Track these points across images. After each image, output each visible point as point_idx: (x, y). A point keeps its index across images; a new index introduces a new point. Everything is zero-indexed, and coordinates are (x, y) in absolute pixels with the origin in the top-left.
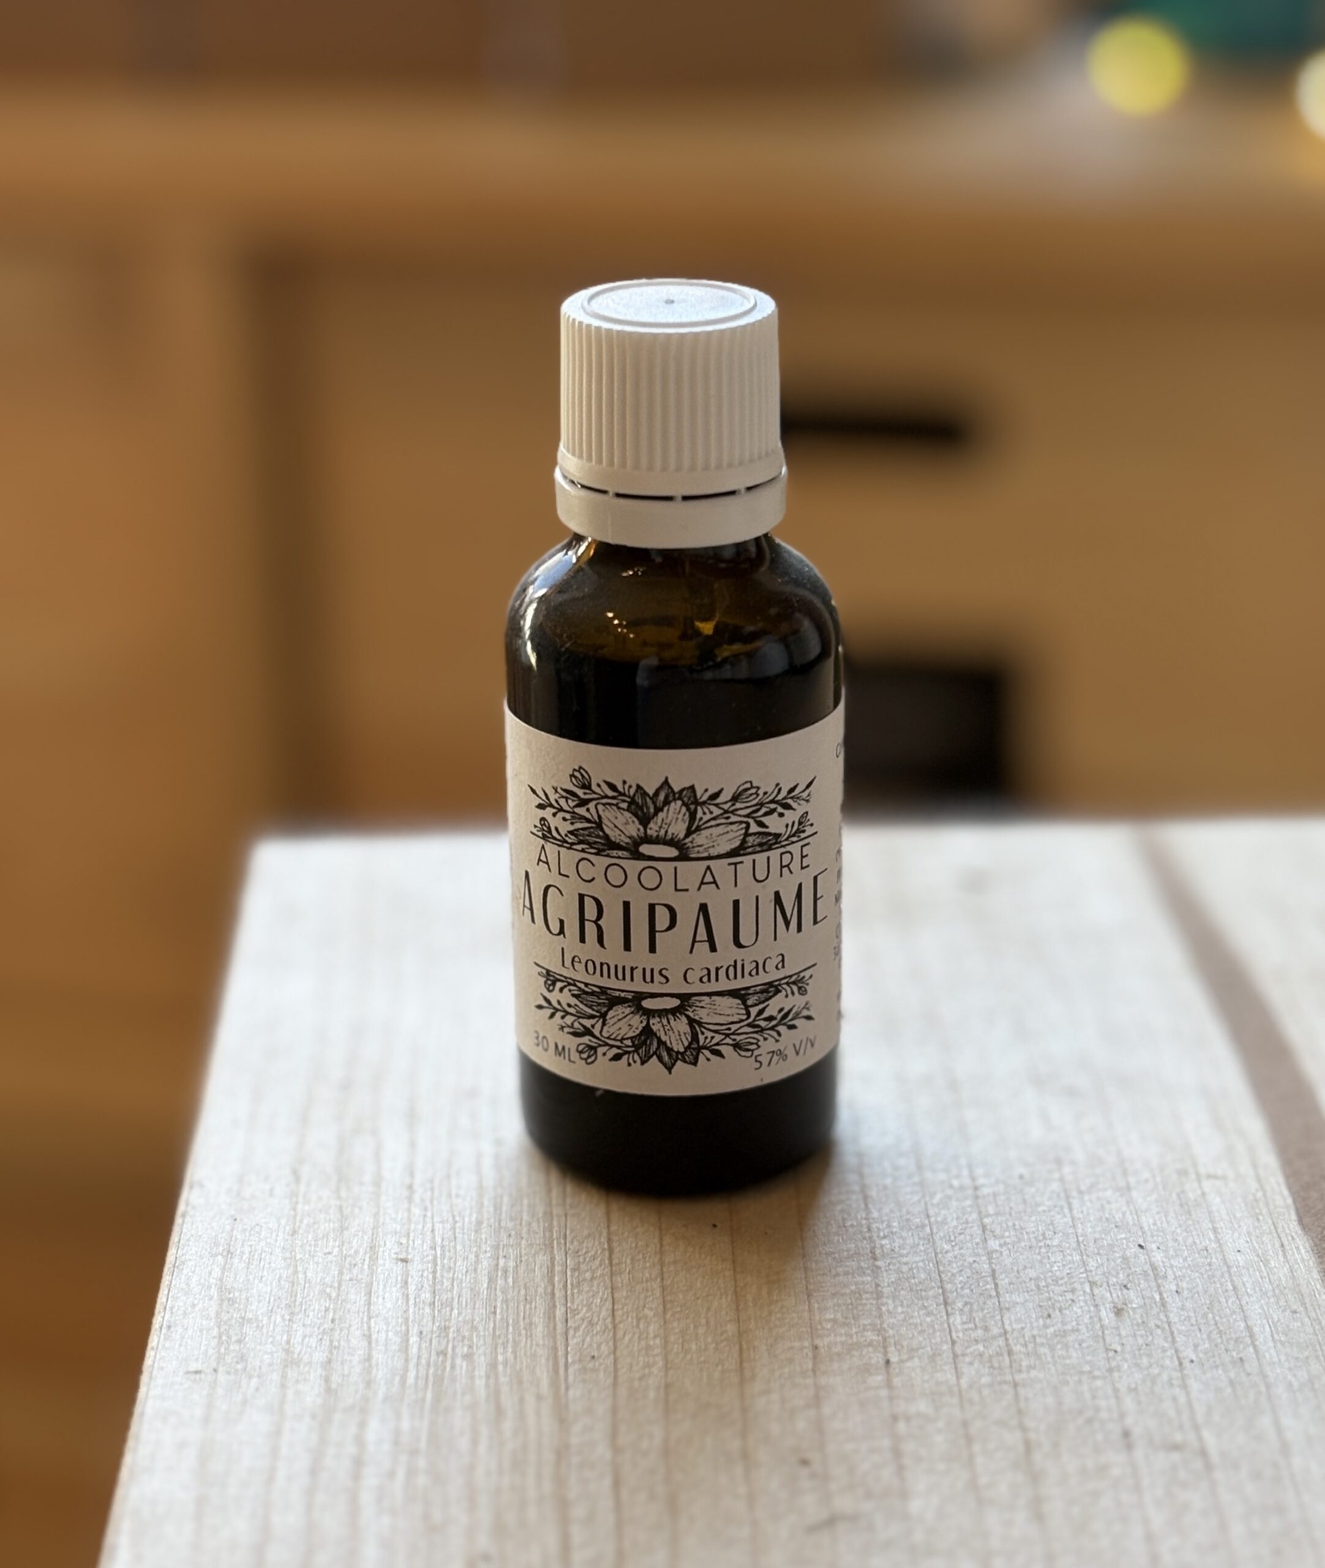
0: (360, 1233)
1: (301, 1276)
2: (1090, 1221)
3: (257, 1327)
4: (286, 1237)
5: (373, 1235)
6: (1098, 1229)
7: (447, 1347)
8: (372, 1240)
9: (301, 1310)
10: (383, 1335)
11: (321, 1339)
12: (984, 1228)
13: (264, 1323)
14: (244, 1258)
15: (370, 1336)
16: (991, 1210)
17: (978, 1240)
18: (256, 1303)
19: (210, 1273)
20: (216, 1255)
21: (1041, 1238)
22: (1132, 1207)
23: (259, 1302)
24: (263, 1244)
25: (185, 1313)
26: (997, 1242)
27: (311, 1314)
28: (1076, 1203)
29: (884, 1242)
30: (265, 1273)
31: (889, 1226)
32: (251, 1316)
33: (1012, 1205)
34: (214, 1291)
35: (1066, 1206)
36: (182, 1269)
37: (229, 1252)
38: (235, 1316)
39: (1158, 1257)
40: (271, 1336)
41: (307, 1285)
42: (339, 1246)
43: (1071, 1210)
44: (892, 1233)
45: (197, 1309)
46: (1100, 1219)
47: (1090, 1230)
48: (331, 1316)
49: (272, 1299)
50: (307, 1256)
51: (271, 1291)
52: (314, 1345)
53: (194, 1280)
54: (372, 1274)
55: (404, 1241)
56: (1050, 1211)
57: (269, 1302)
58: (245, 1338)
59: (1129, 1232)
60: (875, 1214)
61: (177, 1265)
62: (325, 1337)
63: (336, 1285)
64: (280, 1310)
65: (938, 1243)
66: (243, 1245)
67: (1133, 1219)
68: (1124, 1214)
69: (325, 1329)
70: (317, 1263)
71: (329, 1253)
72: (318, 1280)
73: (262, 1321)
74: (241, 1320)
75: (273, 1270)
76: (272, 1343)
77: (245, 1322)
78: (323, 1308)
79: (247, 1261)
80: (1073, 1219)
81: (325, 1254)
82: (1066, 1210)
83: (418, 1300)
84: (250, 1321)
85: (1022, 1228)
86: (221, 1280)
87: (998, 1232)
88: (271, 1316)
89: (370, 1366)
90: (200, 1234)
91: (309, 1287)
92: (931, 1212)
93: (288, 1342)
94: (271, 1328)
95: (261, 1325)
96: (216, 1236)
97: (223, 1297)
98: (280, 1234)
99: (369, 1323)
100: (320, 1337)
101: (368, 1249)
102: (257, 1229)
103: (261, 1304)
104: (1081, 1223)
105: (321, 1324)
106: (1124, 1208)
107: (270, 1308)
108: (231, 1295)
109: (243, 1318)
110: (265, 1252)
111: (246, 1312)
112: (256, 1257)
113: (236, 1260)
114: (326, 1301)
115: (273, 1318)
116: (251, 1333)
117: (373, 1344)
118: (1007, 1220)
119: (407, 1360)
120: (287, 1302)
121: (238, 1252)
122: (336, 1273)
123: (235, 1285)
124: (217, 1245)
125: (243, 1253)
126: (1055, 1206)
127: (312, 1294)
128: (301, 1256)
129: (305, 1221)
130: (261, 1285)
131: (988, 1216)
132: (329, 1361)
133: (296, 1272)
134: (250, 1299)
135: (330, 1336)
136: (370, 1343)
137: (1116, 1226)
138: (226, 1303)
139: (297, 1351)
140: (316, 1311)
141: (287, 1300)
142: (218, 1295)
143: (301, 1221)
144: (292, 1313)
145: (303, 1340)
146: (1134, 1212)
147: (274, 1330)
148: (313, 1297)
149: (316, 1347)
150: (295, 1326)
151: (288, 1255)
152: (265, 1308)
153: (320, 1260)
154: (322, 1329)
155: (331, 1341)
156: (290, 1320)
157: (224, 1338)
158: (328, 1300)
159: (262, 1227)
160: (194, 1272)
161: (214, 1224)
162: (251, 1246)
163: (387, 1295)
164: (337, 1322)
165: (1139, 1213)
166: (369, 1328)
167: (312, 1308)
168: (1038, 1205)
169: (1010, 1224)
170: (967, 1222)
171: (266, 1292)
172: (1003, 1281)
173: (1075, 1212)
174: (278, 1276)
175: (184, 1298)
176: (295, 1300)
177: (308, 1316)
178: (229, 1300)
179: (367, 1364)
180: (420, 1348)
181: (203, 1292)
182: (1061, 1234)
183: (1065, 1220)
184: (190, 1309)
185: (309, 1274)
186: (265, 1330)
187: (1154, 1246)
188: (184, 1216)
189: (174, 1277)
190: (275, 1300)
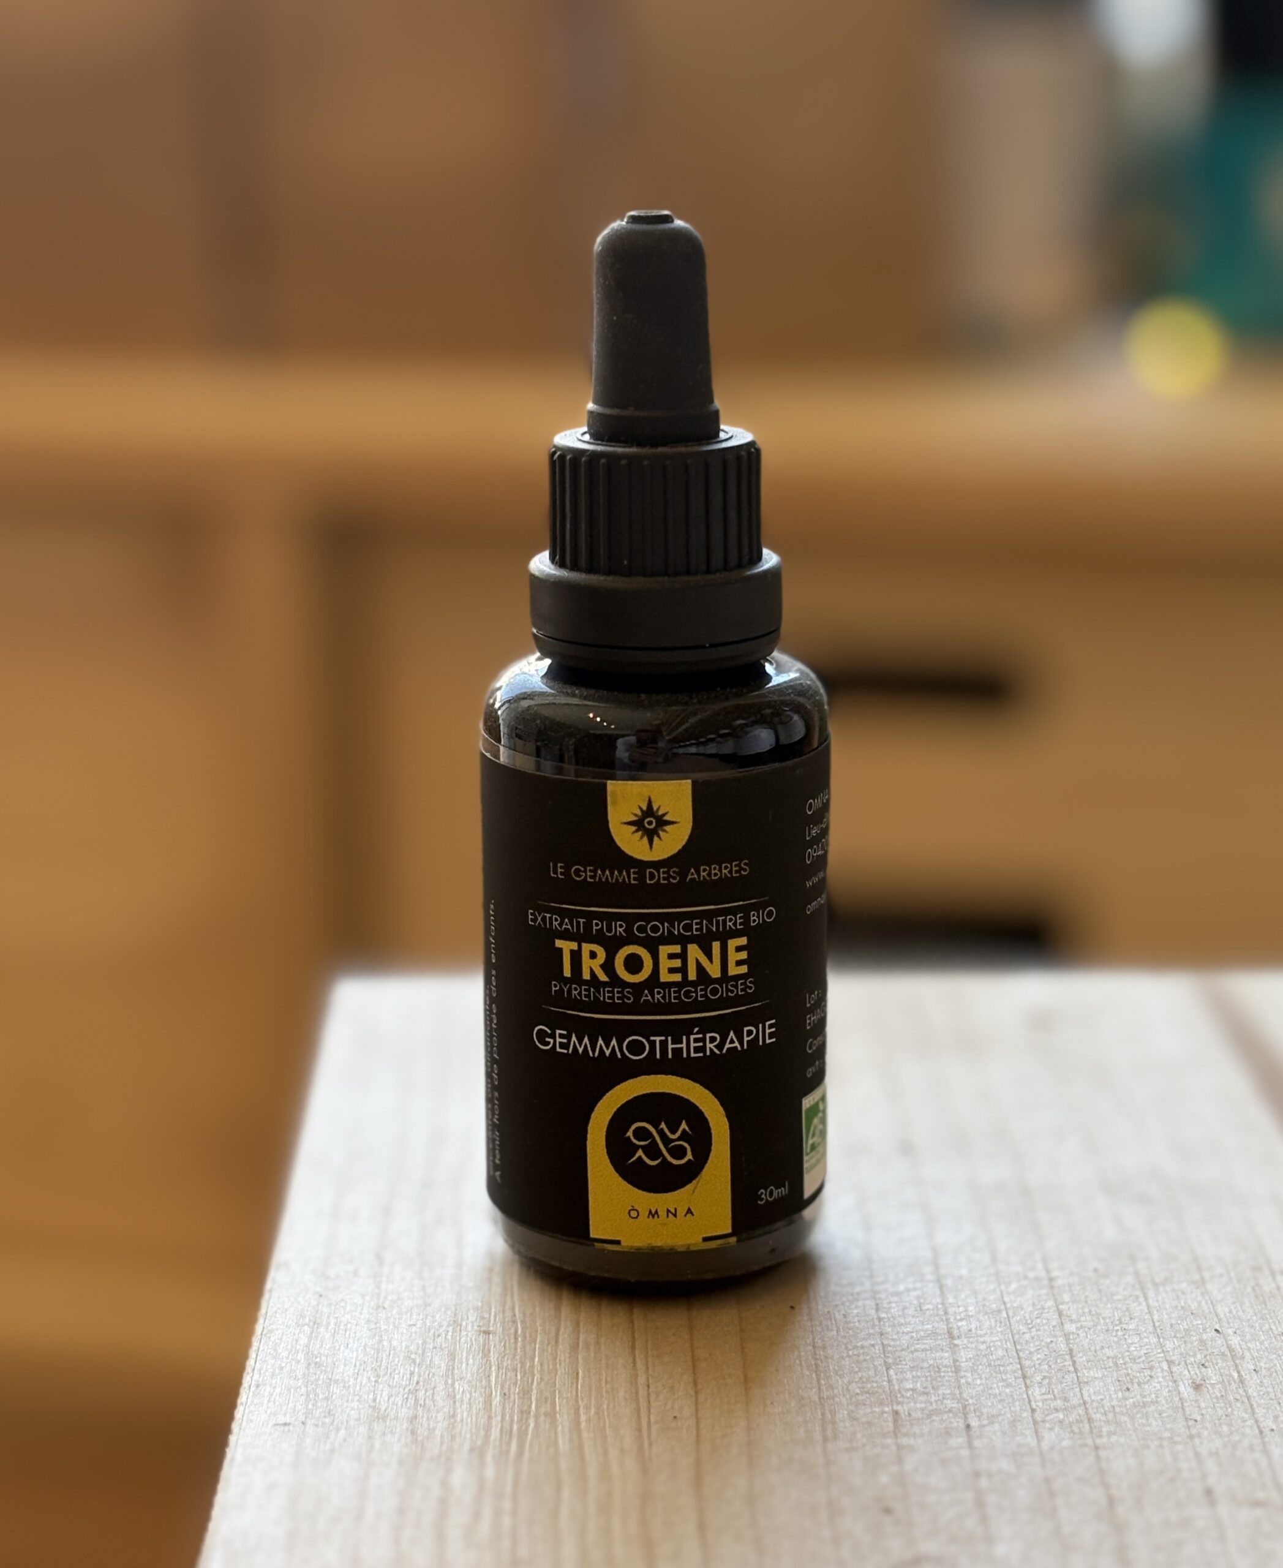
0: (443, 1309)
1: (385, 1343)
2: (1165, 1309)
3: (344, 1386)
4: (371, 1311)
5: (456, 1310)
6: (1173, 1315)
7: (530, 1406)
8: (455, 1315)
9: (387, 1373)
10: (468, 1396)
11: (407, 1399)
12: (1060, 1314)
13: (351, 1383)
14: (330, 1328)
15: (455, 1397)
16: (1066, 1297)
17: (1054, 1323)
18: (342, 1367)
19: (297, 1341)
20: (303, 1325)
21: (1118, 1322)
22: (1207, 1298)
23: (345, 1365)
24: (348, 1316)
25: (273, 1375)
26: (1074, 1326)
27: (396, 1376)
28: (1151, 1294)
29: (960, 1324)
30: (351, 1341)
31: (966, 1311)
32: (337, 1378)
33: (1087, 1294)
34: (301, 1356)
35: (1141, 1295)
36: (270, 1338)
37: (315, 1323)
38: (321, 1377)
39: (1235, 1341)
40: (358, 1395)
41: (392, 1352)
42: (422, 1320)
43: (1146, 1299)
44: (969, 1316)
45: (285, 1370)
46: (1176, 1307)
47: (1166, 1316)
48: (415, 1379)
49: (358, 1364)
50: (391, 1327)
51: (357, 1357)
52: (400, 1403)
53: (281, 1346)
54: (455, 1344)
55: (486, 1315)
56: (1125, 1300)
57: (355, 1366)
58: (332, 1396)
59: (1205, 1318)
60: (951, 1300)
61: (264, 1333)
62: (410, 1396)
63: (420, 1352)
64: (365, 1373)
65: (1015, 1326)
66: (328, 1317)
67: (1209, 1308)
68: (1199, 1303)
69: (410, 1390)
70: (402, 1333)
71: (414, 1325)
72: (404, 1347)
73: (349, 1381)
74: (328, 1381)
75: (359, 1339)
76: (358, 1400)
77: (332, 1383)
78: (409, 1372)
79: (333, 1331)
80: (1148, 1307)
81: (410, 1326)
82: (1142, 1299)
83: (500, 1366)
84: (336, 1381)
85: (1098, 1314)
86: (307, 1346)
87: (1074, 1317)
88: (357, 1379)
89: (455, 1421)
90: (286, 1307)
91: (394, 1354)
92: (1006, 1299)
93: (375, 1400)
94: (358, 1388)
95: (347, 1385)
96: (303, 1310)
97: (310, 1361)
98: (364, 1308)
99: (453, 1385)
100: (406, 1396)
101: (451, 1322)
102: (342, 1304)
103: (347, 1368)
104: (1157, 1311)
105: (406, 1385)
106: (1199, 1298)
107: (356, 1371)
108: (318, 1360)
109: (330, 1379)
110: (350, 1323)
111: (332, 1374)
112: (342, 1327)
113: (322, 1330)
114: (410, 1365)
115: (359, 1380)
116: (338, 1392)
117: (458, 1404)
118: (1083, 1308)
119: (490, 1418)
120: (373, 1366)
121: (325, 1322)
122: (420, 1342)
123: (322, 1351)
124: (303, 1317)
125: (328, 1324)
126: (1130, 1296)
127: (397, 1360)
128: (386, 1327)
129: (390, 1298)
130: (347, 1351)
131: (1062, 1303)
132: (415, 1417)
133: (381, 1341)
134: (336, 1364)
135: (416, 1396)
136: (455, 1402)
137: (1192, 1314)
138: (313, 1365)
139: (383, 1408)
140: (401, 1375)
141: (373, 1364)
142: (305, 1359)
143: (386, 1298)
144: (378, 1376)
145: (389, 1399)
146: (1209, 1302)
147: (360, 1389)
148: (398, 1361)
149: (402, 1405)
150: (381, 1386)
151: (372, 1326)
152: (352, 1371)
153: (405, 1331)
154: (407, 1390)
155: (416, 1400)
156: (376, 1381)
157: (311, 1396)
158: (413, 1365)
159: (346, 1302)
160: (281, 1339)
161: (300, 1299)
162: (337, 1318)
163: (471, 1361)
164: (421, 1383)
165: (1214, 1302)
166: (454, 1389)
167: (397, 1372)
168: (1112, 1294)
169: (1086, 1310)
170: (1043, 1308)
171: (352, 1358)
172: (1081, 1359)
173: (1151, 1301)
174: (363, 1344)
175: (273, 1362)
176: (380, 1366)
177: (394, 1379)
178: (316, 1363)
179: (452, 1420)
180: (504, 1408)
181: (290, 1357)
182: (1137, 1320)
183: (1141, 1307)
184: (277, 1371)
185: (395, 1343)
186: (351, 1390)
187: (1230, 1331)
188: (271, 1291)
189: (262, 1344)
190: (361, 1365)
